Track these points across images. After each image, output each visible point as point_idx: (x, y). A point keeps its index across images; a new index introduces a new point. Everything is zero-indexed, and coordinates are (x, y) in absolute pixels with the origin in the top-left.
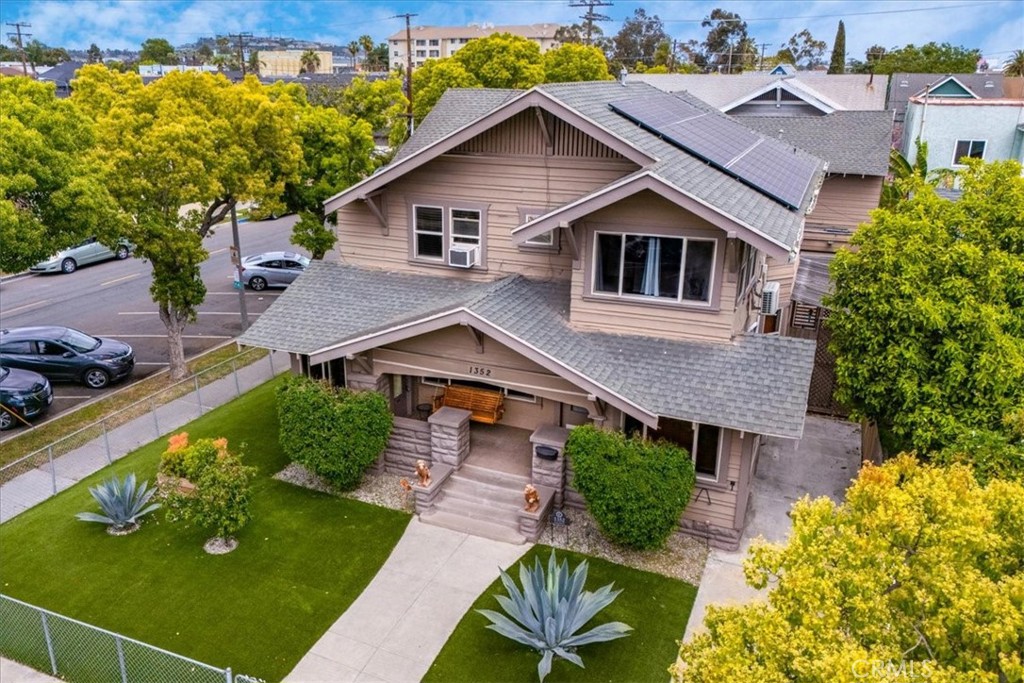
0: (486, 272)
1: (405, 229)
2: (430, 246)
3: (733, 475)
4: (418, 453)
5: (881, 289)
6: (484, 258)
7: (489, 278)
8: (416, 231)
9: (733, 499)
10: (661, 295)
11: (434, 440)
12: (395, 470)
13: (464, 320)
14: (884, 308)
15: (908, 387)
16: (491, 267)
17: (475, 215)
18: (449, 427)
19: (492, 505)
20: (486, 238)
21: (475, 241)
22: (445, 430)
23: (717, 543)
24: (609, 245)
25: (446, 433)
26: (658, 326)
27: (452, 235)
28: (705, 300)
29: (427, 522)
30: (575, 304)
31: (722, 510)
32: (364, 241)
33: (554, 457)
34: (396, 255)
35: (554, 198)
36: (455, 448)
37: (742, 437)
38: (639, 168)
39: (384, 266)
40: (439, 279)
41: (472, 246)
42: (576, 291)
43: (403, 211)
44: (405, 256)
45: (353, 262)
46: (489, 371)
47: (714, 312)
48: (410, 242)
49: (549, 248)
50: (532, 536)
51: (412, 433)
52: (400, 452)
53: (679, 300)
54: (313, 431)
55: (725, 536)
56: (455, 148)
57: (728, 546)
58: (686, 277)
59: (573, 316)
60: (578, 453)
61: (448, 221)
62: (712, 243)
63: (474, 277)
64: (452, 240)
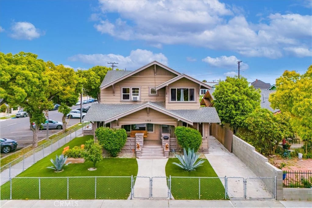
0: (140, 102)
1: (119, 94)
2: (126, 97)
3: (206, 135)
4: (131, 145)
5: (225, 95)
6: (140, 98)
7: (141, 103)
8: (122, 94)
9: (207, 141)
10: (185, 101)
11: (137, 140)
12: (124, 152)
13: (148, 106)
14: (226, 99)
15: (234, 112)
16: (142, 100)
17: (138, 89)
18: (140, 136)
19: (155, 153)
20: (141, 94)
21: (138, 95)
22: (140, 137)
23: (205, 152)
24: (173, 91)
25: (140, 138)
26: (185, 107)
27: (132, 94)
28: (194, 100)
29: (141, 159)
30: (167, 104)
31: (205, 144)
32: (108, 97)
33: (167, 139)
34: (117, 100)
35: (156, 84)
36: (143, 141)
37: (210, 124)
38: (177, 76)
39: (113, 103)
40: (129, 105)
41: (137, 96)
42: (167, 101)
43: (119, 89)
44: (119, 100)
45: (104, 103)
46: (151, 120)
47: (196, 103)
48: (121, 96)
49: (156, 95)
50: (168, 156)
51: (129, 140)
52: (126, 146)
53: (189, 101)
54: (110, 139)
55: (206, 150)
56: (134, 74)
57: (207, 153)
58: (190, 96)
59: (166, 107)
60: (179, 131)
61: (131, 91)
62: (194, 89)
63: (138, 103)
64: (132, 95)
